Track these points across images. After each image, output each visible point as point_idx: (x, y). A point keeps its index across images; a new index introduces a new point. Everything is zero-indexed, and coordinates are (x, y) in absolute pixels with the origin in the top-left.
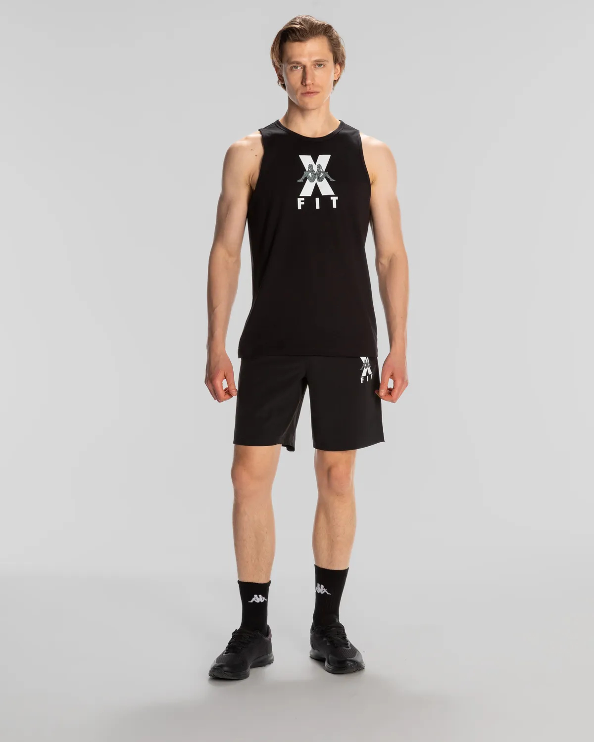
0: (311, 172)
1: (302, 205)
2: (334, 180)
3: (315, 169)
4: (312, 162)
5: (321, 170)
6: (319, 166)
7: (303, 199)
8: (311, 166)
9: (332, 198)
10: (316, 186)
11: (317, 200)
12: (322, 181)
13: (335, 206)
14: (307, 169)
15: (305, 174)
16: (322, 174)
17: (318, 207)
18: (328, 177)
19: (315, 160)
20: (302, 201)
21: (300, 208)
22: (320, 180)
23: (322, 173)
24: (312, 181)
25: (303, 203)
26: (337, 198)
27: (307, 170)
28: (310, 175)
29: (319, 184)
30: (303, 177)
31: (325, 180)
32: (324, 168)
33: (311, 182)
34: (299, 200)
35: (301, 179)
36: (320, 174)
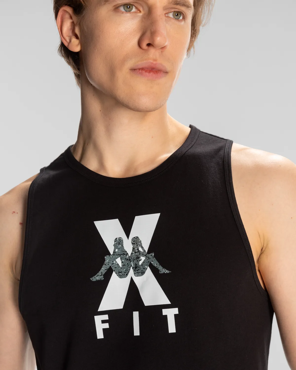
0: (119, 255)
1: (104, 330)
2: (167, 272)
3: (128, 247)
4: (121, 234)
5: (140, 249)
6: (136, 242)
7: (106, 317)
8: (119, 242)
9: (165, 312)
10: (132, 285)
11: (136, 315)
12: (143, 273)
13: (172, 328)
14: (111, 249)
15: (107, 261)
16: (143, 258)
17: (137, 332)
18: (156, 263)
19: (127, 229)
20: (103, 322)
21: (100, 335)
22: (139, 271)
23: (143, 255)
24: (122, 274)
25: (107, 326)
26: (176, 311)
27: (112, 253)
28: (119, 261)
29: (138, 280)
30: (104, 269)
31: (149, 271)
32: (146, 244)
33: (121, 277)
34: (98, 319)
35: (99, 273)
36: (138, 258)
